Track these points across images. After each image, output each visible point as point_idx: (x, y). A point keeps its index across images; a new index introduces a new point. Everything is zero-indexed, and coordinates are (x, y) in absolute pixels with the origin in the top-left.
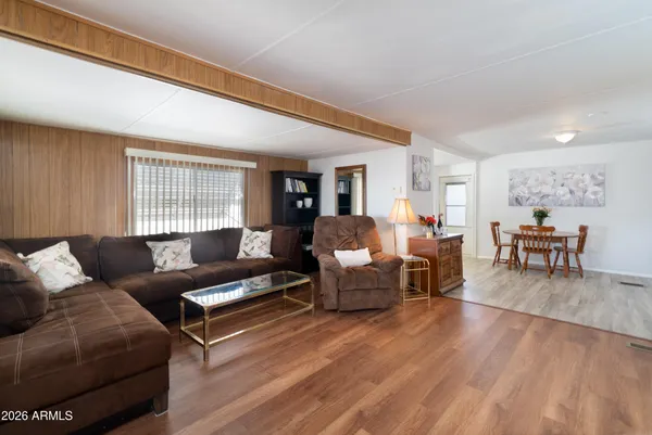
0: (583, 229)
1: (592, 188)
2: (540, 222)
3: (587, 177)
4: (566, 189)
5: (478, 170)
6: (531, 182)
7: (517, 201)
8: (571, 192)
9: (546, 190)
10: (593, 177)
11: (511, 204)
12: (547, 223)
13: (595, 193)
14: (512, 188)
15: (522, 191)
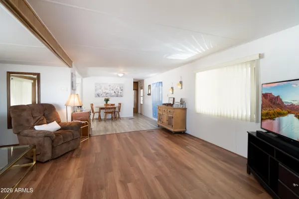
0: (120, 104)
1: (120, 91)
2: (107, 103)
3: (119, 88)
4: (113, 91)
5: (82, 82)
6: (103, 88)
7: (98, 95)
8: (115, 92)
9: (107, 91)
10: (120, 88)
11: (96, 97)
12: (109, 103)
13: (121, 93)
14: (96, 90)
15: (99, 91)
